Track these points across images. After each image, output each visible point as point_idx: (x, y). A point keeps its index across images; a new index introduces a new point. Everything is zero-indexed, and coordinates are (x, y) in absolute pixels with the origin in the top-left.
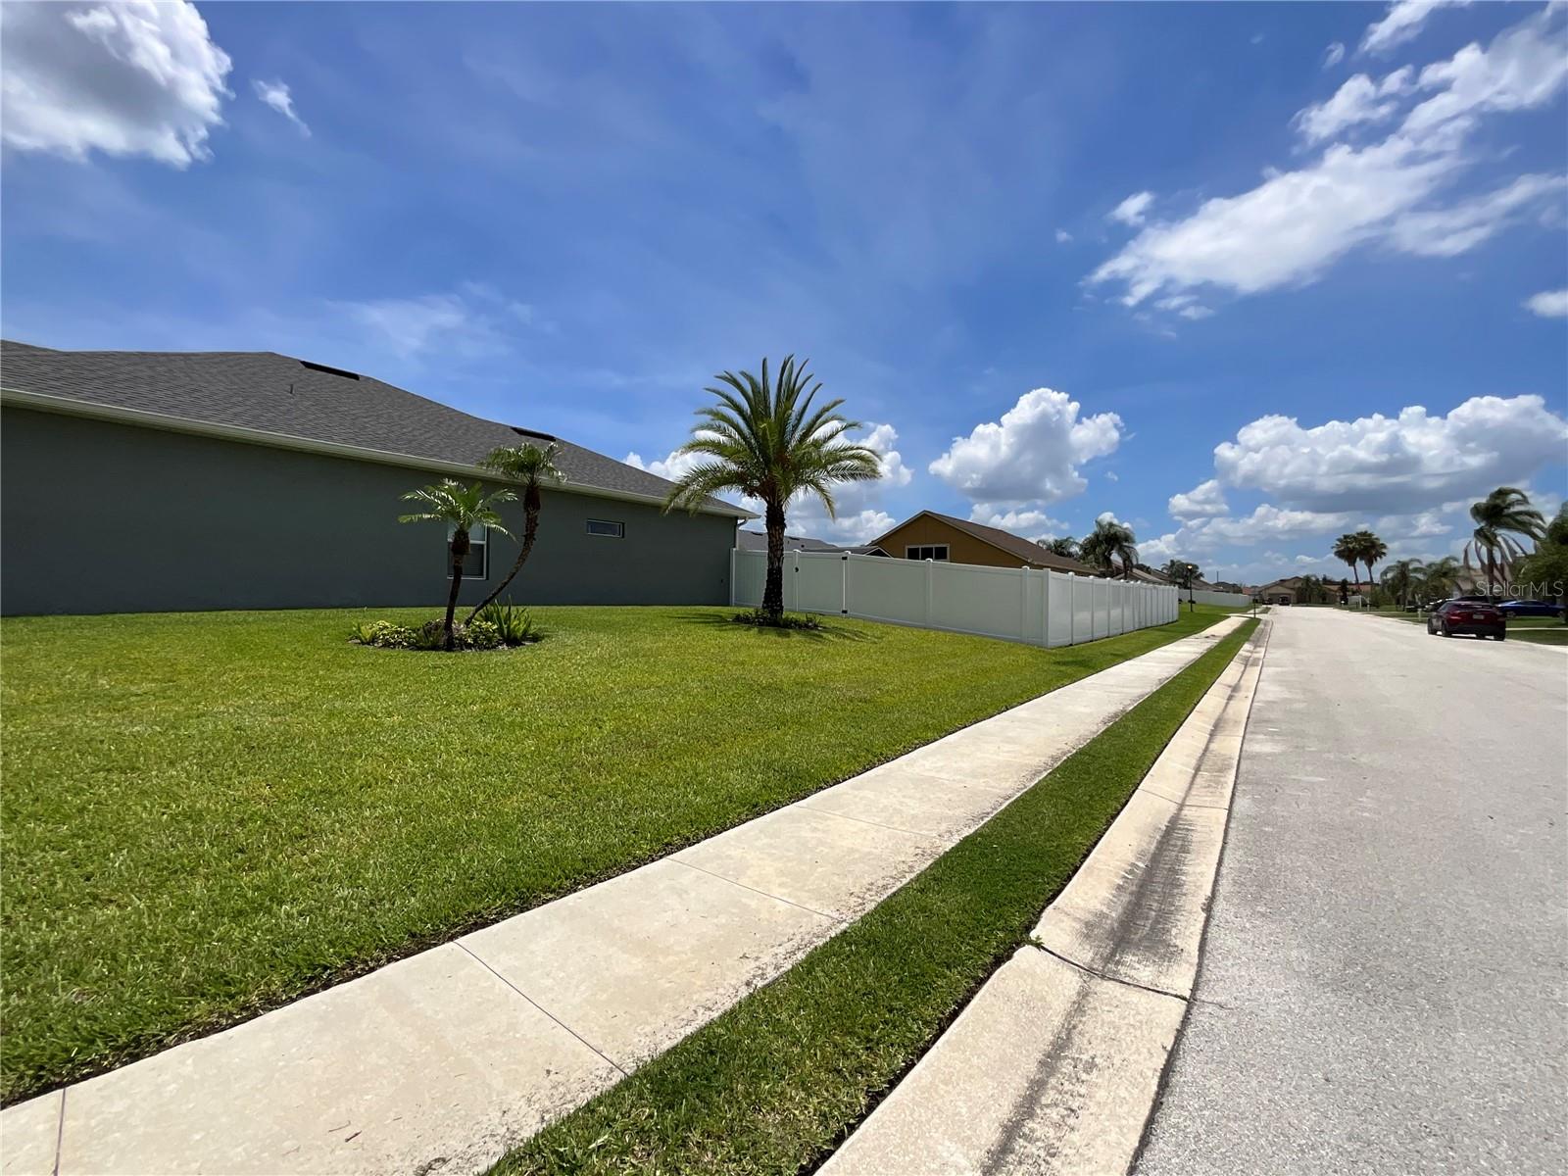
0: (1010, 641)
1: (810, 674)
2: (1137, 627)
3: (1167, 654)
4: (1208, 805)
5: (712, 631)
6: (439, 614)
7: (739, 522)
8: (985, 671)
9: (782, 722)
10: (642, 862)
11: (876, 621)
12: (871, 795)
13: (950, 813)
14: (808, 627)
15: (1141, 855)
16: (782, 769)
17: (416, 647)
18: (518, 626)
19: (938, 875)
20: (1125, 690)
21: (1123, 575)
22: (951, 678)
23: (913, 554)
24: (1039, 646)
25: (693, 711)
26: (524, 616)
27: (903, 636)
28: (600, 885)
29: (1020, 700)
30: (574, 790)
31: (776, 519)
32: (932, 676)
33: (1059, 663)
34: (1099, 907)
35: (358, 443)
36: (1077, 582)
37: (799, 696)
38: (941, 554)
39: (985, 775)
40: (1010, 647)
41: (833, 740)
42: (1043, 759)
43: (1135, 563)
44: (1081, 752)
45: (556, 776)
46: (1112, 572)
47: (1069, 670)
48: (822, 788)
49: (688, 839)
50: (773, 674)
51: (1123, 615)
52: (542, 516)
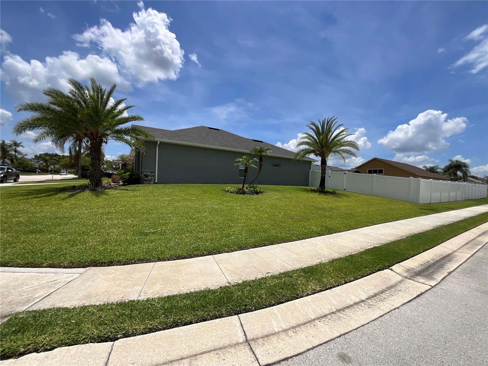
0: (404, 201)
1: (334, 206)
2: (464, 199)
3: (474, 209)
4: (465, 252)
5: (305, 193)
6: (240, 186)
7: (312, 163)
8: (391, 209)
9: (325, 217)
10: (294, 240)
11: (355, 193)
12: (349, 235)
13: (372, 242)
14: (333, 193)
15: (432, 260)
16: (326, 227)
17: (237, 193)
18: (258, 189)
19: (365, 252)
20: (446, 219)
21: (463, 180)
22: (379, 210)
23: (370, 172)
24: (416, 204)
25: (302, 212)
26: (260, 187)
27: (364, 197)
28: (286, 243)
29: (403, 218)
30: (277, 225)
31: (324, 162)
32: (372, 209)
33: (422, 209)
34: (413, 267)
35: (222, 146)
36: (433, 182)
37: (330, 211)
38: (381, 172)
39: (384, 235)
40: (403, 203)
41: (340, 223)
42: (406, 234)
43: (469, 175)
44: (420, 233)
45: (273, 222)
46: (457, 179)
47: (426, 211)
48: (336, 233)
49: (304, 238)
50: (323, 205)
51: (456, 195)
52: (263, 163)
